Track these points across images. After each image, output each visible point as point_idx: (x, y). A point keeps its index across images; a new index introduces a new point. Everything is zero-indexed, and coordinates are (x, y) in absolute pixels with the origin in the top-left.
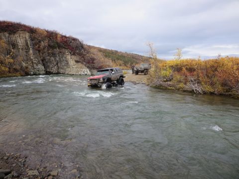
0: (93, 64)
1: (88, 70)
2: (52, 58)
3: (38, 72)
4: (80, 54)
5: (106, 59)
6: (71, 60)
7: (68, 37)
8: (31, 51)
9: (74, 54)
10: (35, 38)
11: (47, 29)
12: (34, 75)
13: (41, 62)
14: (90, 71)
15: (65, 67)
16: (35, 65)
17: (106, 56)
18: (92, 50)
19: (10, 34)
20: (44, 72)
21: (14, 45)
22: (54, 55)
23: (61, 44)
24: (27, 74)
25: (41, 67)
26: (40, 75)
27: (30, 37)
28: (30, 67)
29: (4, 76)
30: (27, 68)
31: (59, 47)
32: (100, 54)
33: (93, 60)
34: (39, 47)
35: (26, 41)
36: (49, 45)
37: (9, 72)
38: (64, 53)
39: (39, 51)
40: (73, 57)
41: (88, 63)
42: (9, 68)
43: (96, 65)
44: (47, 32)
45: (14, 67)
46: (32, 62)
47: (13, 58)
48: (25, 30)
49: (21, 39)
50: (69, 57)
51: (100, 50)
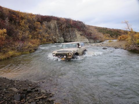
0: (90, 36)
1: (87, 40)
2: (68, 33)
3: (60, 41)
4: (83, 31)
5: (99, 33)
6: (78, 34)
7: (77, 21)
8: (57, 30)
9: (80, 31)
10: (59, 23)
11: (65, 18)
12: (59, 43)
13: (62, 35)
14: (88, 40)
15: (75, 38)
16: (59, 37)
17: (99, 31)
18: (91, 28)
19: (48, 22)
20: (64, 41)
21: (49, 28)
22: (69, 31)
23: (73, 25)
24: (55, 42)
25: (62, 38)
26: (62, 43)
27: (57, 23)
28: (57, 38)
29: (45, 43)
30: (55, 39)
31: (72, 27)
32: (95, 30)
33: (91, 33)
34: (61, 28)
35: (55, 25)
36: (66, 26)
37: (47, 41)
38: (74, 31)
39: (61, 30)
40: (79, 32)
41: (88, 35)
42: (47, 39)
43: (92, 37)
44: (66, 19)
45: (49, 39)
46: (58, 36)
47: (49, 34)
48: (55, 19)
49: (52, 24)
50: (77, 32)
51: (96, 28)
